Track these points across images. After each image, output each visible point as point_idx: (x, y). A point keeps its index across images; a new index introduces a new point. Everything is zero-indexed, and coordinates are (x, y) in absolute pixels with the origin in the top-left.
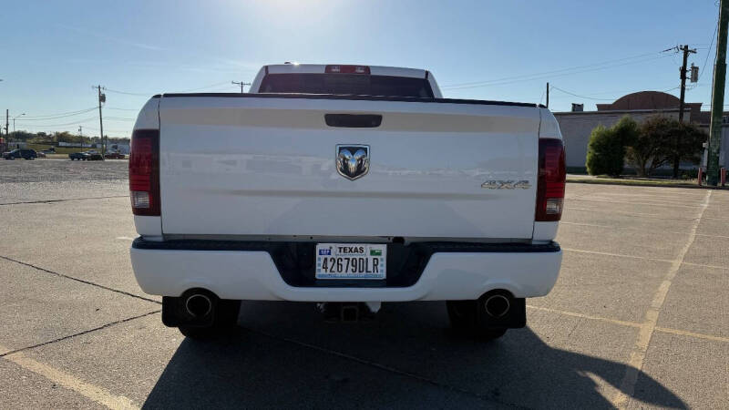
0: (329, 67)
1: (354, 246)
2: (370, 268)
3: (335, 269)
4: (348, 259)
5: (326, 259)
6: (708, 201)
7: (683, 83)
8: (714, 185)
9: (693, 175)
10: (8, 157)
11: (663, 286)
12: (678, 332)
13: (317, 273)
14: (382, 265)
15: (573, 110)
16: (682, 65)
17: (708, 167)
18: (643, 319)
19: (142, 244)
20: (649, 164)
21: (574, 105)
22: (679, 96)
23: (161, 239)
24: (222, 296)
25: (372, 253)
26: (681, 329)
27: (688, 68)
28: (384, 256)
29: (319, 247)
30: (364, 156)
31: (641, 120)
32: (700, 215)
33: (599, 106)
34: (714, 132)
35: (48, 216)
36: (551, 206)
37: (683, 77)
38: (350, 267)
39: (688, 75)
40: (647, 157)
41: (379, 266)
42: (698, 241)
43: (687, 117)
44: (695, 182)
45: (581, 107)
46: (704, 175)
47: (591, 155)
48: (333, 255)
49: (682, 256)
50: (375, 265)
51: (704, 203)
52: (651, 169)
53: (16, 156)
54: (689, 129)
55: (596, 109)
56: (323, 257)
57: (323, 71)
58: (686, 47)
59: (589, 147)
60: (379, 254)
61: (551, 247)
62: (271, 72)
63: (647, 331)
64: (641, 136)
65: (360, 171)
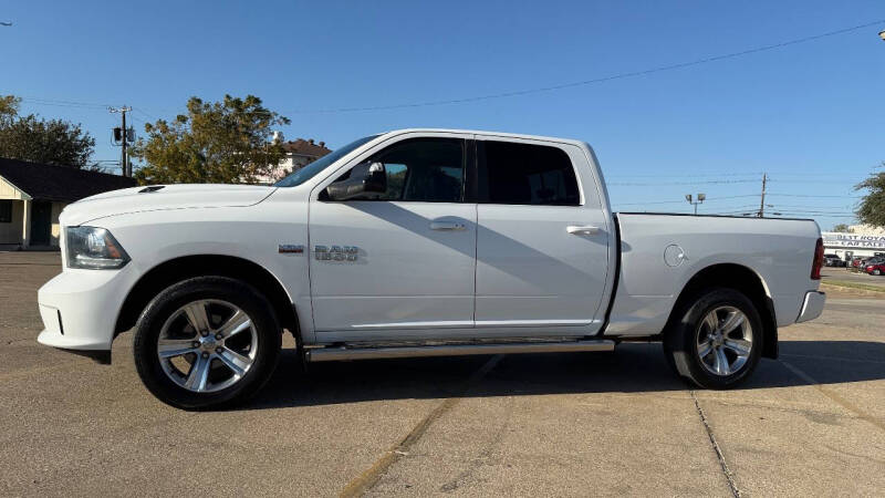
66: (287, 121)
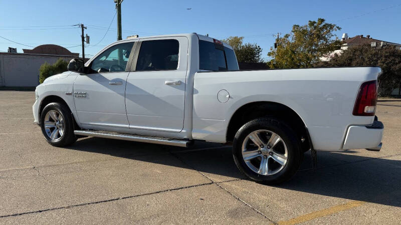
7: (83, 43)
15: (9, 51)
16: (82, 34)
37: (83, 40)
39: (85, 39)
45: (15, 50)
55: (23, 52)
58: (83, 25)
66: (339, 28)
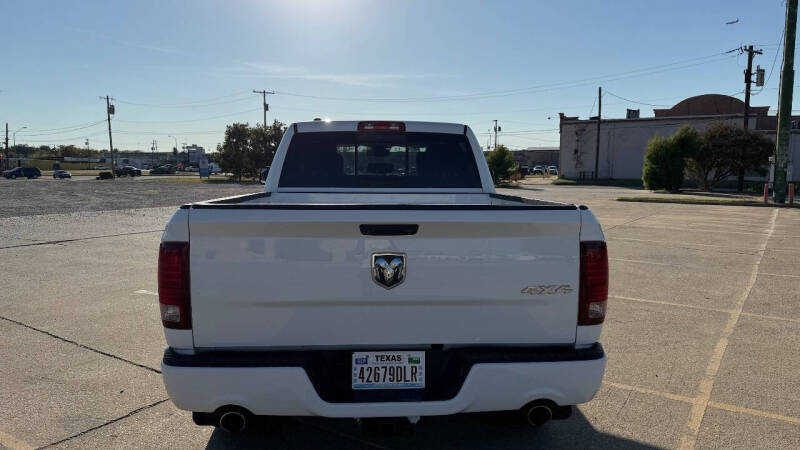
0: (362, 124)
1: (391, 354)
2: (409, 377)
3: (372, 378)
4: (386, 368)
5: (362, 368)
6: (773, 226)
7: (748, 87)
8: (781, 203)
9: (758, 190)
10: (9, 176)
11: (719, 345)
12: (732, 408)
13: (354, 384)
14: (421, 374)
15: (628, 116)
16: (746, 67)
17: (774, 183)
18: (695, 392)
19: (173, 358)
20: (711, 176)
21: (629, 111)
22: (744, 101)
23: (192, 352)
24: (257, 412)
25: (411, 360)
26: (736, 404)
27: (754, 70)
28: (423, 363)
29: (356, 356)
30: (400, 265)
31: (702, 128)
32: (764, 246)
33: (656, 111)
34: (781, 145)
35: (60, 263)
36: (594, 307)
37: (748, 81)
38: (388, 376)
40: (710, 169)
41: (417, 375)
42: (760, 284)
43: (752, 123)
44: (760, 199)
45: (637, 113)
46: (770, 191)
47: (648, 167)
48: (369, 365)
49: (742, 304)
50: (413, 374)
51: (769, 228)
52: (714, 182)
53: (17, 174)
54: (755, 138)
55: (653, 115)
56: (359, 367)
57: (355, 129)
58: (751, 47)
59: (645, 159)
60: (418, 362)
61: (594, 352)
62: (300, 130)
63: (700, 405)
64: (702, 146)
65: (396, 280)
